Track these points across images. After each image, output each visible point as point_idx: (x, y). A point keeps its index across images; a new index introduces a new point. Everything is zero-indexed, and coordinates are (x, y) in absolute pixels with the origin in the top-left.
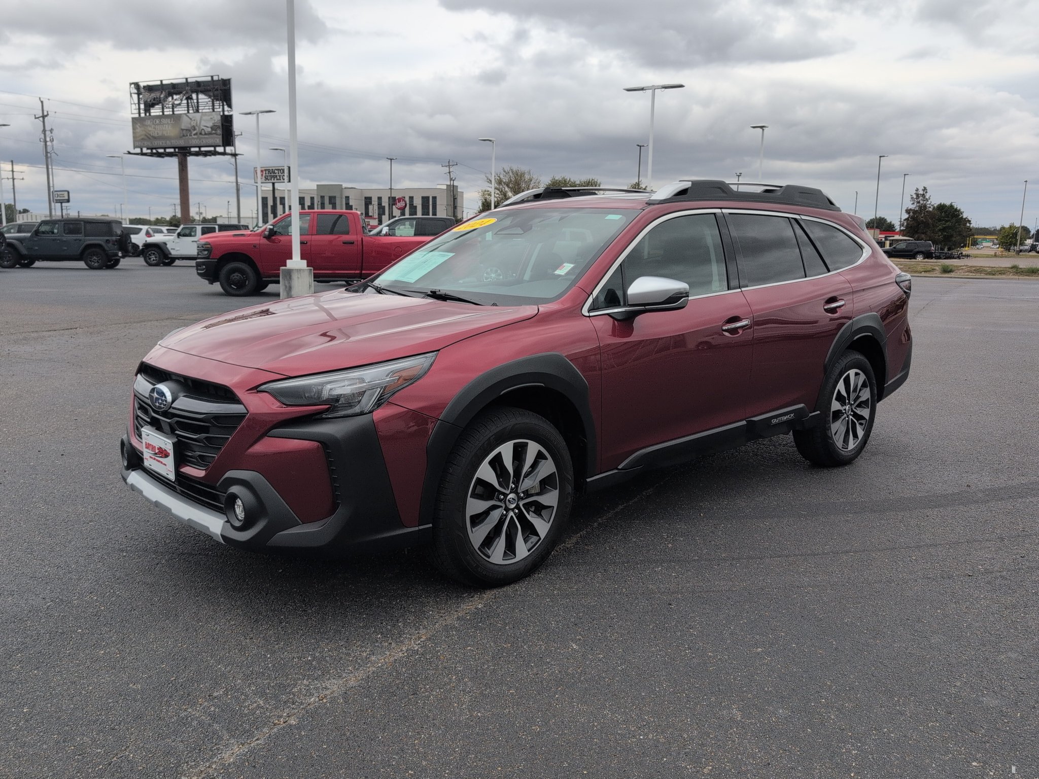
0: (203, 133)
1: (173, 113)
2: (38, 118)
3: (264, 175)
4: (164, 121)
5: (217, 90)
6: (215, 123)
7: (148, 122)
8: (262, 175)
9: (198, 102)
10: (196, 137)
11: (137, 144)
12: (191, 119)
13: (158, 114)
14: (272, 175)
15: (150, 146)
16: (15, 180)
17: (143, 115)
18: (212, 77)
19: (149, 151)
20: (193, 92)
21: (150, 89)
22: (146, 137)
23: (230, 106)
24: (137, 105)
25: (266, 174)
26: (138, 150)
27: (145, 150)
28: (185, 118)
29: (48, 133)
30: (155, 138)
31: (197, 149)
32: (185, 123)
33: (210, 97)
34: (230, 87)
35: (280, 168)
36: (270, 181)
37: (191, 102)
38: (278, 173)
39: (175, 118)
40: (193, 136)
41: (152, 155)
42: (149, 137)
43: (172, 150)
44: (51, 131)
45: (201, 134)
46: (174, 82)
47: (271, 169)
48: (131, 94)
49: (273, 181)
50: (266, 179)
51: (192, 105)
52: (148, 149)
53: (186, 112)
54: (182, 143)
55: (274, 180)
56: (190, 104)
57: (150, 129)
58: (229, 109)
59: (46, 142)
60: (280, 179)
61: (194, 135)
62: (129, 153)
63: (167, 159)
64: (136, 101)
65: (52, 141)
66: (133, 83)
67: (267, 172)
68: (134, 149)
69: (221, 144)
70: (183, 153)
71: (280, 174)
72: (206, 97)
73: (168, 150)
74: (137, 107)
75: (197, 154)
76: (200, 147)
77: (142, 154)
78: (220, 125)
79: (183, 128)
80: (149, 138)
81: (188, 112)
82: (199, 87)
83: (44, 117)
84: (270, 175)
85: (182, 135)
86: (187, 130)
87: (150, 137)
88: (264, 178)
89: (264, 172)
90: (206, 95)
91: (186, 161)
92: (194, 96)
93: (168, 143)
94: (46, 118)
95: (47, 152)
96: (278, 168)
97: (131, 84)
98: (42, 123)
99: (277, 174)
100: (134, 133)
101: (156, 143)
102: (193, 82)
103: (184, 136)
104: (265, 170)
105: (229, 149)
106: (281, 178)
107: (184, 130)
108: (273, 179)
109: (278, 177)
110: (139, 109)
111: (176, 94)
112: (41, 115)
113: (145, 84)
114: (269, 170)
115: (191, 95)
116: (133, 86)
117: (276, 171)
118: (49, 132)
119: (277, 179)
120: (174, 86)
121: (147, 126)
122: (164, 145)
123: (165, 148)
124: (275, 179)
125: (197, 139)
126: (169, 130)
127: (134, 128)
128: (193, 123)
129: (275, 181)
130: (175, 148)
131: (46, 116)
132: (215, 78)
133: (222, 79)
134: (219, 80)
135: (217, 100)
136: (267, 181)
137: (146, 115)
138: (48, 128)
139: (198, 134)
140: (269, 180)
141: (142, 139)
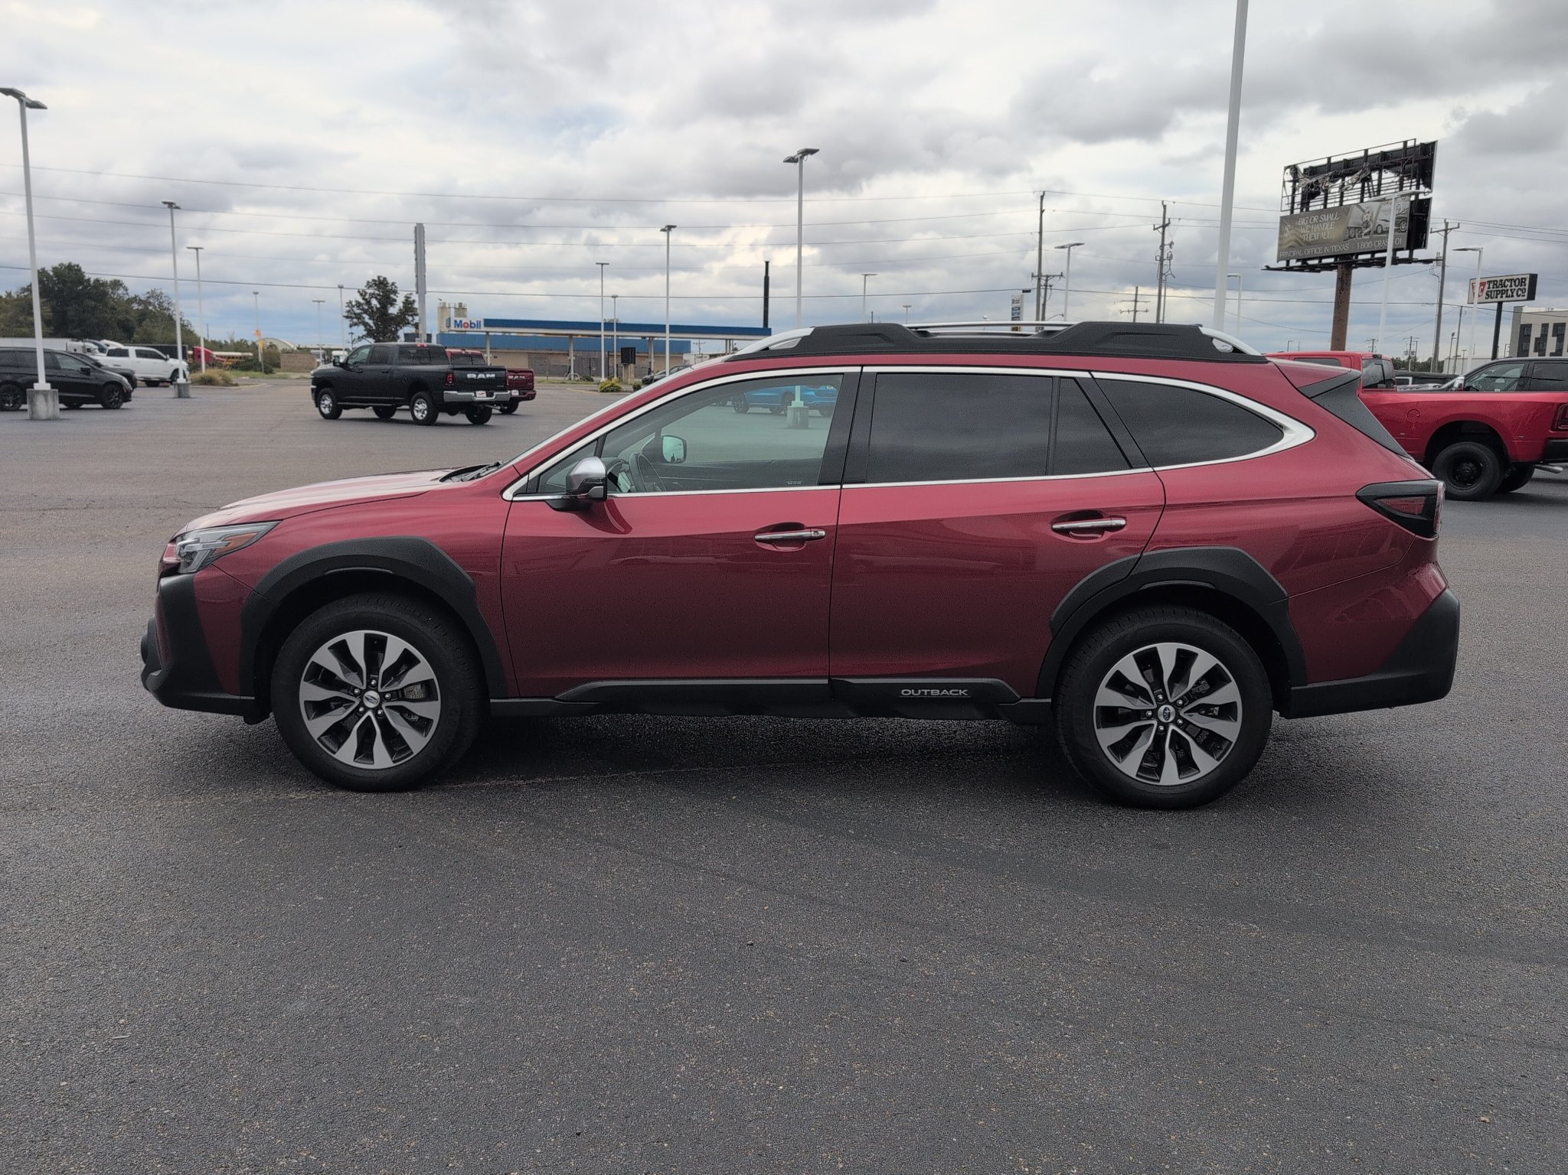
0: (1379, 231)
1: (1341, 205)
2: (1157, 229)
3: (1486, 289)
4: (1325, 218)
5: (1410, 162)
6: (1399, 214)
7: (1302, 222)
8: (1482, 290)
9: (1380, 184)
10: (1367, 237)
11: (1283, 254)
12: (1364, 211)
13: (1318, 208)
14: (1500, 289)
15: (1301, 256)
16: (1137, 313)
17: (1297, 212)
18: (1405, 143)
19: (1299, 264)
20: (1373, 170)
21: (1312, 171)
22: (1297, 245)
23: (1429, 185)
24: (1290, 198)
25: (1489, 288)
26: (1283, 264)
27: (1293, 263)
28: (1356, 211)
29: (1166, 248)
30: (1308, 244)
31: (1368, 256)
32: (1355, 218)
33: (1398, 173)
34: (1433, 155)
35: (1515, 277)
36: (1494, 300)
37: (1368, 186)
38: (1511, 286)
39: (1343, 210)
40: (1365, 237)
41: (1301, 269)
42: (1301, 243)
43: (1332, 260)
44: (1171, 244)
45: (1376, 232)
46: (1349, 157)
47: (1498, 279)
48: (1284, 182)
49: (1499, 299)
50: (1488, 295)
51: (1369, 190)
52: (1298, 260)
53: (1359, 201)
54: (1346, 249)
55: (1502, 297)
56: (1366, 189)
57: (1303, 231)
58: (1427, 190)
59: (1162, 260)
60: (1512, 296)
61: (1365, 235)
62: (1268, 268)
63: (1324, 273)
64: (1290, 192)
65: (1170, 258)
66: (1288, 167)
67: (1491, 285)
68: (1278, 262)
69: (1405, 246)
70: (1345, 264)
71: (1514, 287)
72: (1393, 175)
73: (1324, 261)
74: (1290, 201)
75: (1367, 264)
76: (1373, 253)
77: (1288, 269)
78: (1407, 216)
79: (1350, 226)
80: (1301, 245)
81: (1362, 201)
82: (1385, 161)
83: (1164, 226)
84: (1495, 289)
85: (1347, 236)
86: (1355, 228)
87: (1303, 244)
88: (1484, 295)
89: (1487, 286)
90: (1394, 172)
91: (1349, 275)
92: (1375, 176)
93: (1326, 251)
94: (1167, 228)
95: (1161, 274)
96: (1512, 277)
97: (1286, 168)
98: (1161, 235)
99: (1508, 288)
100: (1280, 239)
101: (1308, 252)
102: (1376, 155)
103: (1350, 237)
104: (1489, 282)
105: (1418, 254)
106: (1515, 294)
107: (1351, 228)
108: (1499, 296)
109: (1509, 293)
110: (1293, 203)
111: (1349, 175)
112: (1161, 224)
113: (1307, 166)
114: (1497, 281)
115: (1370, 175)
116: (1288, 170)
117: (1507, 283)
118: (1168, 247)
119: (1507, 297)
120: (1347, 163)
121: (1299, 227)
122: (1320, 253)
123: (1321, 258)
124: (1504, 296)
125: (1368, 240)
126: (1330, 230)
127: (1281, 232)
128: (1366, 217)
129: (1504, 299)
130: (1336, 257)
131: (1167, 225)
132: (1410, 144)
133: (1423, 145)
134: (1415, 147)
135: (1409, 178)
136: (1490, 300)
137: (1302, 210)
138: (1167, 242)
139: (1372, 232)
140: (1492, 298)
141: (1291, 247)
